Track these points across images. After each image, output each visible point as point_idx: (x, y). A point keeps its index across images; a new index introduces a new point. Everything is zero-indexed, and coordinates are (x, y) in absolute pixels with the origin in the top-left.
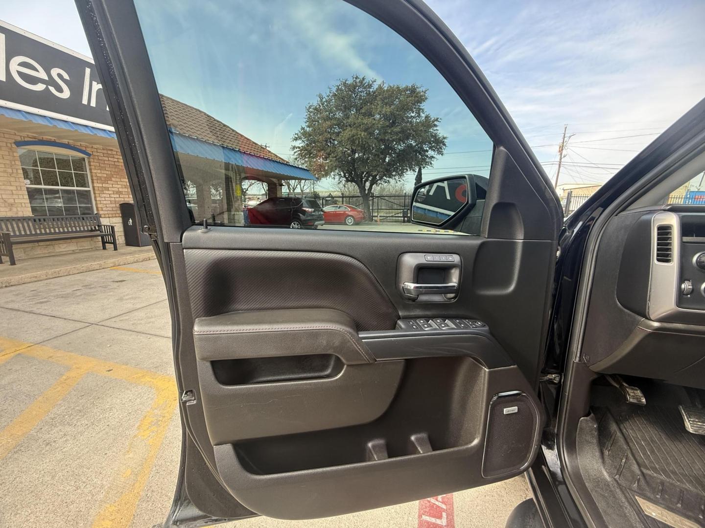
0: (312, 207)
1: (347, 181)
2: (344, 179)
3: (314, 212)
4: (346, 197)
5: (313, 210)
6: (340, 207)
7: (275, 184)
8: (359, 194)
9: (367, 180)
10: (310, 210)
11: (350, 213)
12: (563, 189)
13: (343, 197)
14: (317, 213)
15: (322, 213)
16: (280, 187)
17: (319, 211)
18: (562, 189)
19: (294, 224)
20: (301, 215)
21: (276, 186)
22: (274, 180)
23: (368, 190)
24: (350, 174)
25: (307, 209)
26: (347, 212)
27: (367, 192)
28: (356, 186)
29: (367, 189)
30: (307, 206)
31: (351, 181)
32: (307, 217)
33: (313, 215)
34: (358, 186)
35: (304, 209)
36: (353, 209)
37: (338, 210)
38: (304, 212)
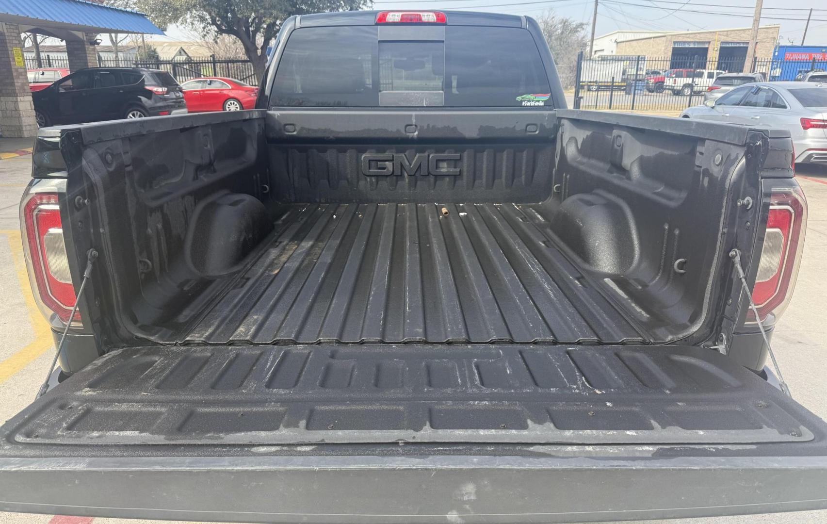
0: (163, 85)
1: (221, 31)
2: (214, 28)
3: (167, 93)
4: (220, 62)
5: (165, 89)
6: (211, 81)
7: (81, 42)
8: (245, 57)
9: (257, 30)
10: (160, 90)
11: (232, 94)
12: (616, 41)
13: (214, 62)
14: (172, 95)
15: (181, 95)
16: (92, 47)
17: (174, 90)
18: (614, 41)
19: (133, 115)
20: (143, 99)
21: (84, 45)
22: (80, 34)
23: (262, 48)
24: (224, 18)
25: (155, 89)
26: (225, 92)
27: (259, 52)
28: (239, 43)
29: (259, 47)
30: (154, 83)
31: (229, 31)
32: (156, 102)
33: (165, 99)
34: (242, 41)
35: (148, 88)
36: (237, 86)
37: (208, 87)
38: (149, 94)
